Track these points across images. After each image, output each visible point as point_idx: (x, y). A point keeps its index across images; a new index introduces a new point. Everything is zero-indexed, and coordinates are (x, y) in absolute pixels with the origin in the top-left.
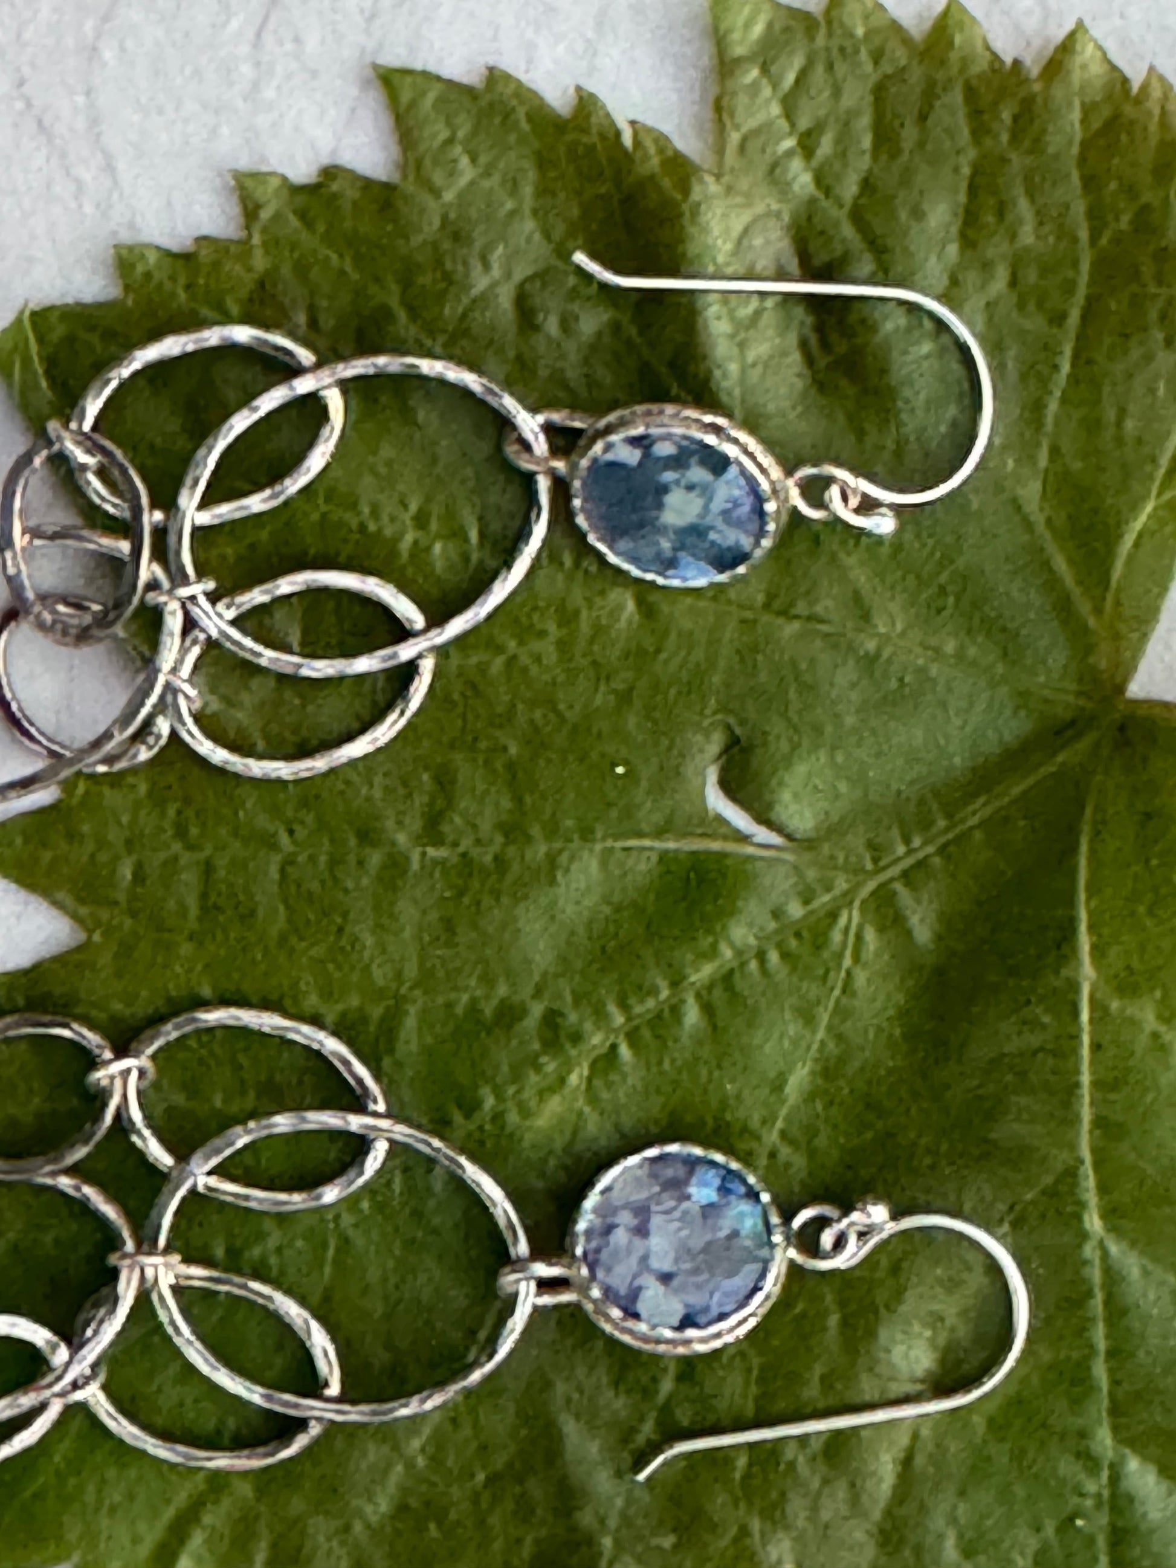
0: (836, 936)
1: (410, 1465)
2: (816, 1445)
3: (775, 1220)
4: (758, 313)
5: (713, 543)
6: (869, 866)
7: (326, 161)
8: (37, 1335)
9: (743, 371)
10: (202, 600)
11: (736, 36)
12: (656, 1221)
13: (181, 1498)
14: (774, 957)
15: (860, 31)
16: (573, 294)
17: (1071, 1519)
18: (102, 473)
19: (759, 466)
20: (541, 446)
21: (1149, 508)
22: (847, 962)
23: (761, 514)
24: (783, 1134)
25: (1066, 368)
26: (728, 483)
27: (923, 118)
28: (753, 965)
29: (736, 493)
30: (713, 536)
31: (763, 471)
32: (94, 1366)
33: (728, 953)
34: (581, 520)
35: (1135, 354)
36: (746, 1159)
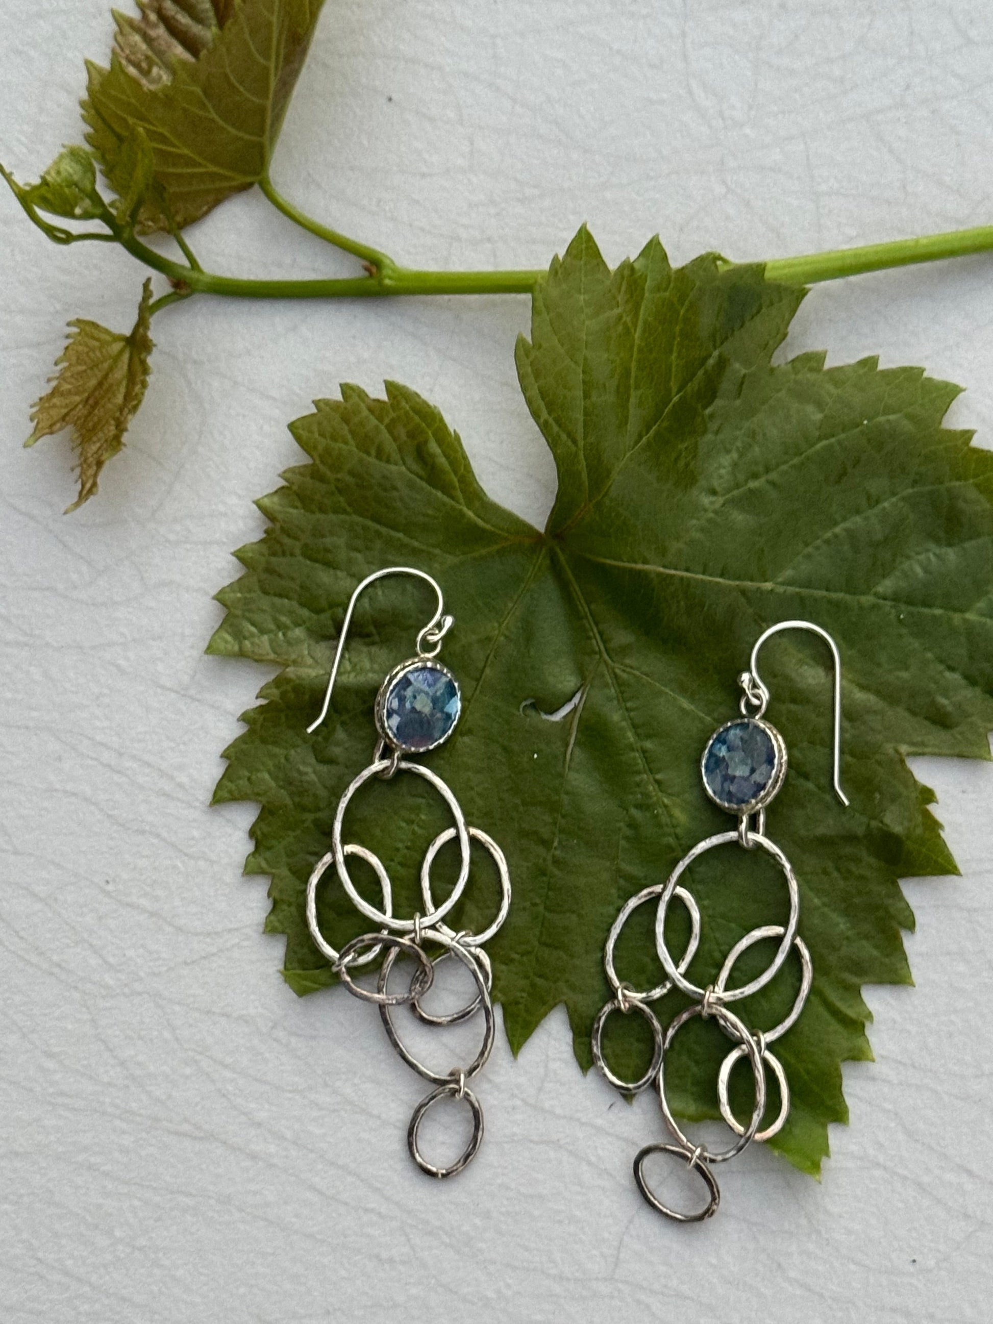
0: (625, 676)
1: (824, 905)
2: (847, 725)
3: (739, 721)
4: (349, 660)
5: (442, 694)
6: (598, 656)
7: (246, 836)
8: (734, 1056)
9: (374, 672)
10: (422, 920)
11: (229, 647)
12: (730, 772)
13: (821, 1010)
14: (629, 704)
15: (239, 595)
16: (326, 739)
17: (900, 621)
18: (360, 954)
19: (410, 665)
20: (386, 763)
21: (465, 509)
22: (637, 673)
23: (432, 670)
24: (707, 714)
25: (400, 535)
26: (415, 680)
27: (280, 576)
28: (632, 714)
29: (421, 677)
30: (438, 694)
31: (413, 664)
32: (753, 1035)
33: (624, 724)
34: (422, 750)
35: (399, 504)
36: (713, 731)
